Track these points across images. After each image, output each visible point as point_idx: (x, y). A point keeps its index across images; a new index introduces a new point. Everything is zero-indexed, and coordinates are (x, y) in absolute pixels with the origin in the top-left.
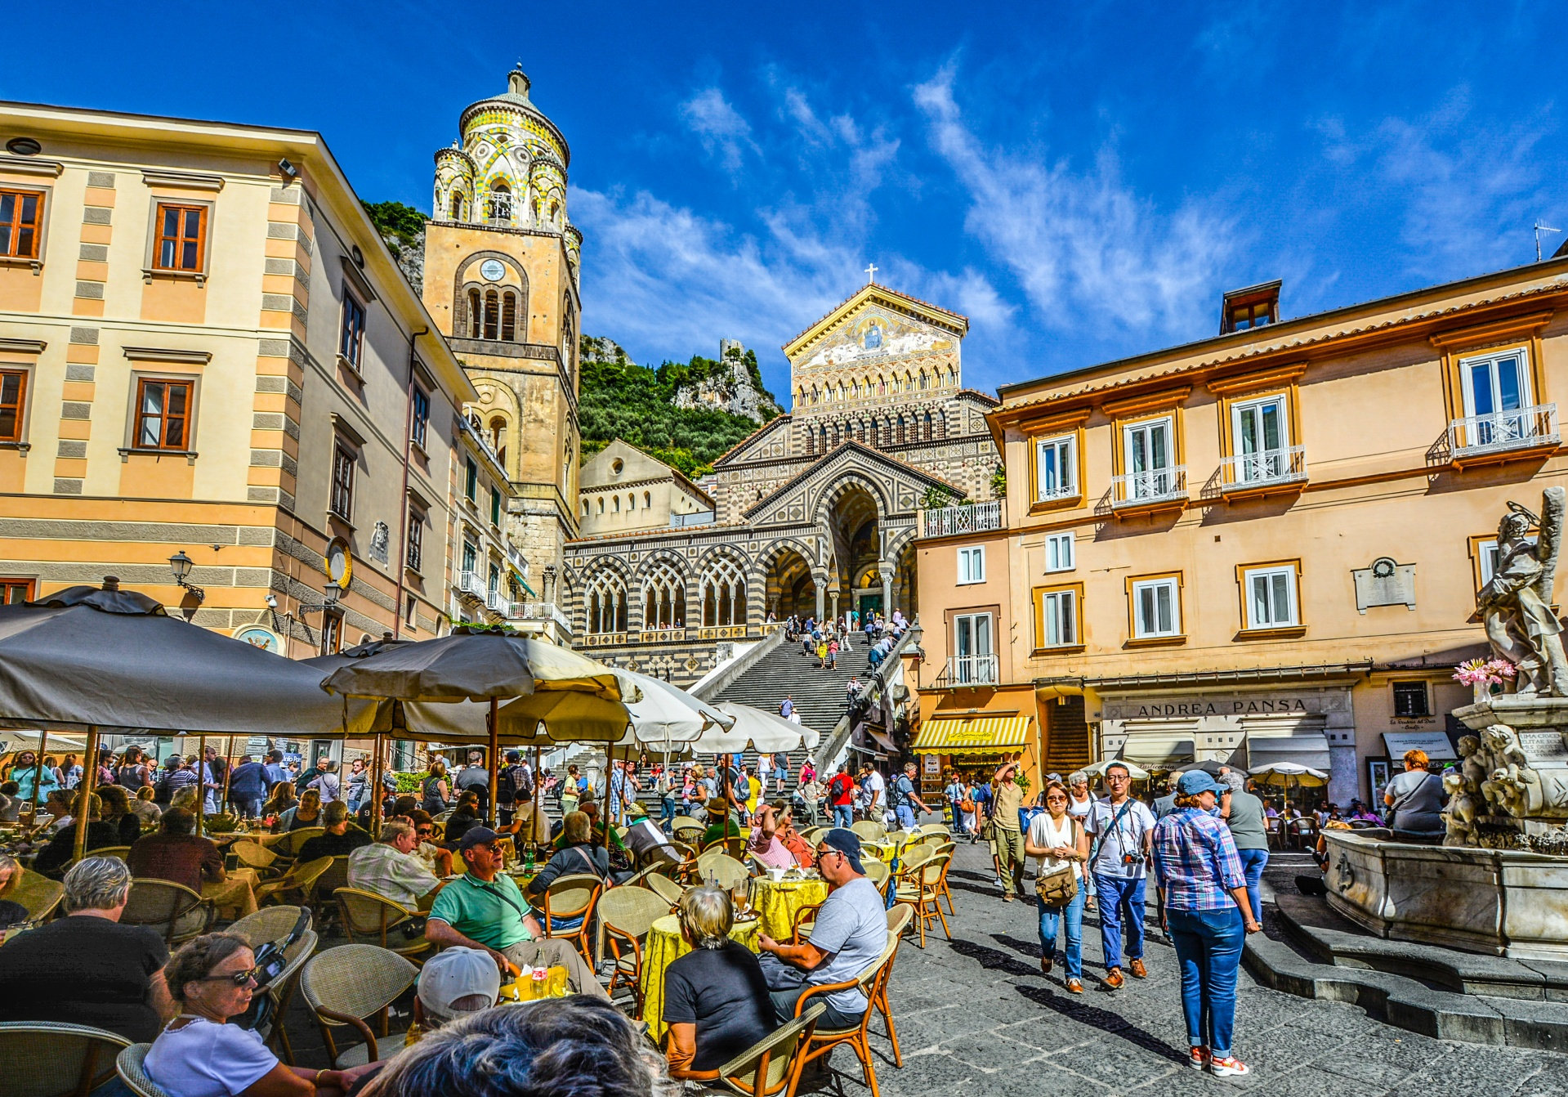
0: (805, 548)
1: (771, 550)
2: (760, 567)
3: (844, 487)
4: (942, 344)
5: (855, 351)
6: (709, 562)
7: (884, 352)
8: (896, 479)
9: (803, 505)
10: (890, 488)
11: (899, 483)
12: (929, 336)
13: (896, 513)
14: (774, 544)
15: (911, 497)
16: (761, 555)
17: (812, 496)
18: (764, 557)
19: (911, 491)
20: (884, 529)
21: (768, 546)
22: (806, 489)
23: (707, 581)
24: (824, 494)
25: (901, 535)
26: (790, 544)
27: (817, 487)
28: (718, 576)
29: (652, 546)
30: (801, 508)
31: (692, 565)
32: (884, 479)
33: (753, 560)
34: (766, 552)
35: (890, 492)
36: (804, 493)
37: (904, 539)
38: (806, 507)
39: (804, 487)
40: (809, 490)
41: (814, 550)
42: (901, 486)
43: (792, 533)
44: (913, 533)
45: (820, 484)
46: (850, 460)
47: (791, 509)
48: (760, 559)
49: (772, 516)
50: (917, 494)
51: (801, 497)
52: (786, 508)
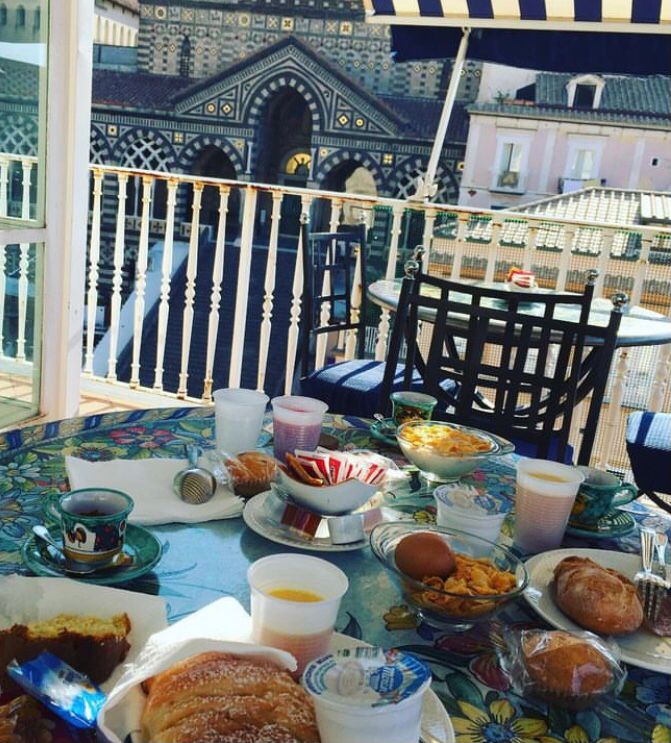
0: (233, 150)
1: (198, 146)
3: (279, 90)
8: (336, 91)
9: (235, 100)
10: (328, 100)
11: (338, 97)
13: (331, 130)
14: (200, 140)
15: (349, 115)
16: (187, 148)
17: (245, 93)
18: (190, 153)
19: (349, 108)
20: (317, 147)
21: (195, 141)
22: (239, 83)
24: (258, 94)
25: (333, 155)
26: (218, 143)
27: (252, 83)
30: (233, 104)
31: (111, 145)
32: (323, 89)
33: (178, 153)
34: (191, 146)
35: (328, 105)
36: (236, 87)
37: (336, 161)
38: (238, 104)
39: (237, 80)
40: (242, 84)
41: (242, 154)
42: (340, 101)
43: (221, 130)
44: (346, 156)
45: (255, 81)
46: (290, 59)
47: (222, 103)
48: (183, 154)
49: (201, 108)
50: (356, 114)
51: (234, 91)
52: (216, 100)
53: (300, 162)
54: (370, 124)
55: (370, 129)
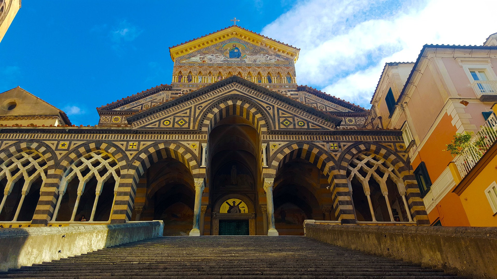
0: (188, 151)
1: (152, 150)
2: (137, 164)
3: (228, 108)
4: (283, 62)
5: (222, 58)
6: (80, 155)
7: (242, 61)
8: (276, 106)
9: (189, 117)
10: (271, 112)
11: (278, 108)
12: (273, 57)
13: (278, 130)
14: (155, 145)
15: (291, 120)
16: (140, 153)
17: (198, 111)
18: (143, 156)
19: (289, 115)
20: (268, 142)
21: (150, 146)
22: (193, 106)
23: (72, 174)
24: (209, 111)
25: (284, 147)
26: (172, 147)
27: (203, 105)
28: (85, 172)
29: (19, 136)
30: (187, 119)
31: (59, 157)
32: (265, 105)
33: (130, 158)
34: (145, 151)
35: (272, 115)
36: (190, 108)
37: (287, 151)
38: (192, 119)
39: (191, 104)
40: (195, 106)
41: (197, 153)
42: (280, 111)
43: (175, 137)
44: (295, 147)
45: (206, 103)
46: (235, 90)
47: (177, 119)
48: (137, 158)
49: (157, 123)
50: (296, 118)
51: (188, 111)
52: (172, 117)
53: (232, 205)
54: (310, 124)
55: (311, 127)
